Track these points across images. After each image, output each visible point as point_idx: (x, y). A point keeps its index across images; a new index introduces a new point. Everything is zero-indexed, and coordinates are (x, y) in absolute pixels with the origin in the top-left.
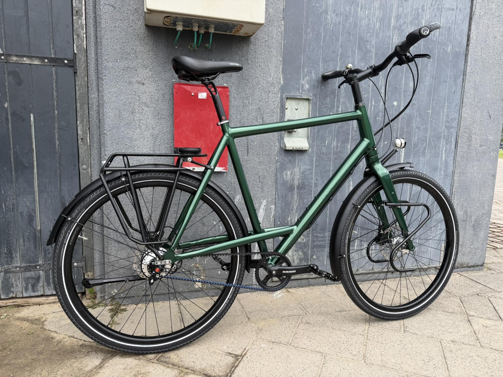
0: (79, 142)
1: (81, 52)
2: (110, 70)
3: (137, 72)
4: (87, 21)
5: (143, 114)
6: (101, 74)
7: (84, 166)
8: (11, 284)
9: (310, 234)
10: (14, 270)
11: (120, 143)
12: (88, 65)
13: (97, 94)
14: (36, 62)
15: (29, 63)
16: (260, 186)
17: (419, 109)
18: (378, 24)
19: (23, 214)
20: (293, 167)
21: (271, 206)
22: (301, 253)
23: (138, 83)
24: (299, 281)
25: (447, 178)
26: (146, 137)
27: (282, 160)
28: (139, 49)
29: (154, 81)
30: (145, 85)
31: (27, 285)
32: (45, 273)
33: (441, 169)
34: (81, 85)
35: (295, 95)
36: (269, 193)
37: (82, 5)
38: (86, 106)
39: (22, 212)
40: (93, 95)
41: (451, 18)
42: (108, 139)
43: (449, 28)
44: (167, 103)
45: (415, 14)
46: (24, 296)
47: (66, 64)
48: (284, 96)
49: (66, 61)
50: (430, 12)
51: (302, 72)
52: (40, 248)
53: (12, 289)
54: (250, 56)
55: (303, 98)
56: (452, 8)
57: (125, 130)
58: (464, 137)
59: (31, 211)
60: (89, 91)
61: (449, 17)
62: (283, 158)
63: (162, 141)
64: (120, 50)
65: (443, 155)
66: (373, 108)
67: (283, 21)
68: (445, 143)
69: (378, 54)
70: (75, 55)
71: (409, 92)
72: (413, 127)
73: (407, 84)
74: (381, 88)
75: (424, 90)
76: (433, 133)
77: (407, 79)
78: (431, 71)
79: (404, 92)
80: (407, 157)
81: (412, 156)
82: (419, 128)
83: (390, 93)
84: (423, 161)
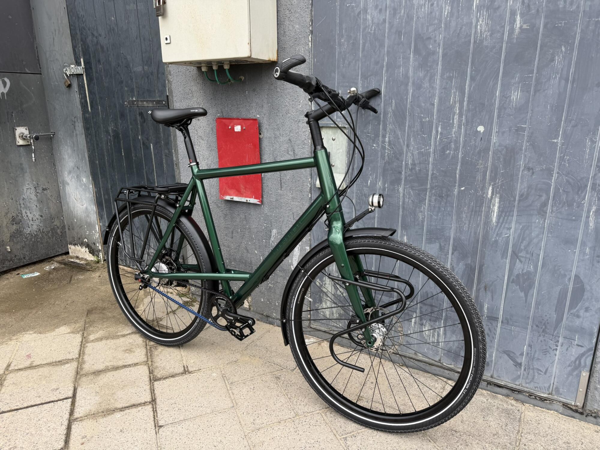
0: (174, 167)
1: (170, 93)
5: (200, 146)
14: (150, 105)
15: (147, 106)
17: (531, 137)
28: (194, 88)
35: (327, 124)
47: (164, 104)
64: (182, 91)
65: (591, 219)
66: (439, 137)
67: (311, 36)
68: (596, 199)
69: (448, 54)
70: (168, 96)
71: (511, 109)
72: (518, 167)
73: (505, 97)
74: (454, 107)
75: (544, 104)
76: (565, 178)
77: (506, 87)
78: (562, 70)
79: (500, 109)
80: (504, 214)
81: (515, 213)
82: (532, 169)
83: (470, 113)
84: (539, 225)
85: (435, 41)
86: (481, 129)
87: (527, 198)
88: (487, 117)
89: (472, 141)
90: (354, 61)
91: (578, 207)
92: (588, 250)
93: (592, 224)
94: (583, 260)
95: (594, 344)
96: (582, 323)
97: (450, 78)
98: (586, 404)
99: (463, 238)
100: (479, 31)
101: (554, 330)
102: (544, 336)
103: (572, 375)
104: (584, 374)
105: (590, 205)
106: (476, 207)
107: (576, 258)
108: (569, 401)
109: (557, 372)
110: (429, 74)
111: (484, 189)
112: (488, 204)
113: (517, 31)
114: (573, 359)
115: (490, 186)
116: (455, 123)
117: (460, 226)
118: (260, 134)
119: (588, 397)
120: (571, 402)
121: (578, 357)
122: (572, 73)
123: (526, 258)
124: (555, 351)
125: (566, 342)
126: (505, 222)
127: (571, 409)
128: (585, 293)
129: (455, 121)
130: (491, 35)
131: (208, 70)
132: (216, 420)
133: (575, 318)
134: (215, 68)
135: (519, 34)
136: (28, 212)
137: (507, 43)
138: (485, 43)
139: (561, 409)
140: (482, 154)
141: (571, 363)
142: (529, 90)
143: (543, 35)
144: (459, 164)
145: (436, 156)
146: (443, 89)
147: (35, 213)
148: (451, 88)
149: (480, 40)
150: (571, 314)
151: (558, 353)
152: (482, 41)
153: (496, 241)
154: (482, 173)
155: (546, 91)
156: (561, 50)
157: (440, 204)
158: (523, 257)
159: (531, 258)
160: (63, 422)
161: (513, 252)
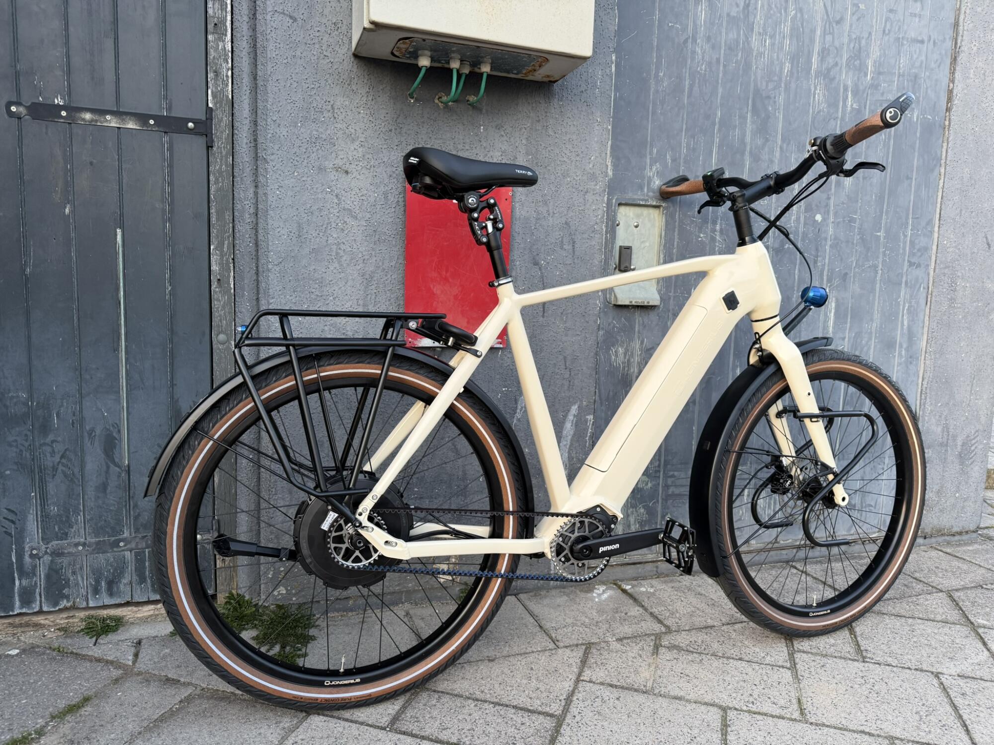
0: (212, 288)
1: (221, 106)
2: (283, 142)
3: (336, 147)
4: (235, 45)
5: (346, 232)
6: (265, 150)
7: (222, 337)
8: (64, 580)
9: (659, 471)
10: (73, 550)
11: (299, 289)
12: (236, 132)
13: (252, 190)
14: (131, 125)
15: (118, 126)
16: (567, 376)
17: (860, 229)
18: (787, 64)
19: (93, 434)
20: (629, 340)
21: (587, 417)
22: (642, 510)
23: (337, 170)
24: (638, 566)
25: (911, 363)
26: (351, 277)
27: (609, 324)
28: (339, 101)
29: (368, 167)
30: (349, 175)
31: (98, 582)
32: (136, 556)
33: (901, 346)
34: (220, 172)
35: (634, 200)
36: (584, 390)
37: (226, 12)
38: (228, 216)
39: (92, 430)
40: (245, 193)
41: (917, 58)
42: (275, 281)
43: (916, 77)
44: (393, 210)
45: (854, 48)
46: (91, 605)
47: (191, 130)
48: (614, 201)
49: (191, 125)
50: (881, 44)
51: (648, 154)
52: (126, 505)
53: (66, 591)
54: (551, 121)
55: (649, 204)
56: (920, 38)
57: (309, 264)
58: (942, 283)
59: (112, 428)
60: (235, 183)
61: (915, 56)
62: (610, 320)
63: (381, 286)
64: (302, 102)
67: (615, 54)
68: (908, 295)
72: (850, 264)
75: (870, 193)
76: (886, 275)
80: (839, 321)
81: (849, 319)
84: (868, 330)
85: (775, 102)
86: (819, 218)
89: (811, 232)
90: (676, 109)
91: (896, 306)
94: (901, 364)
100: (817, 101)
107: (896, 362)
110: (768, 144)
112: (825, 311)
113: (849, 109)
116: (794, 209)
126: (840, 331)
130: (827, 107)
140: (819, 249)
142: (859, 176)
144: (798, 262)
149: (817, 111)
154: (819, 273)
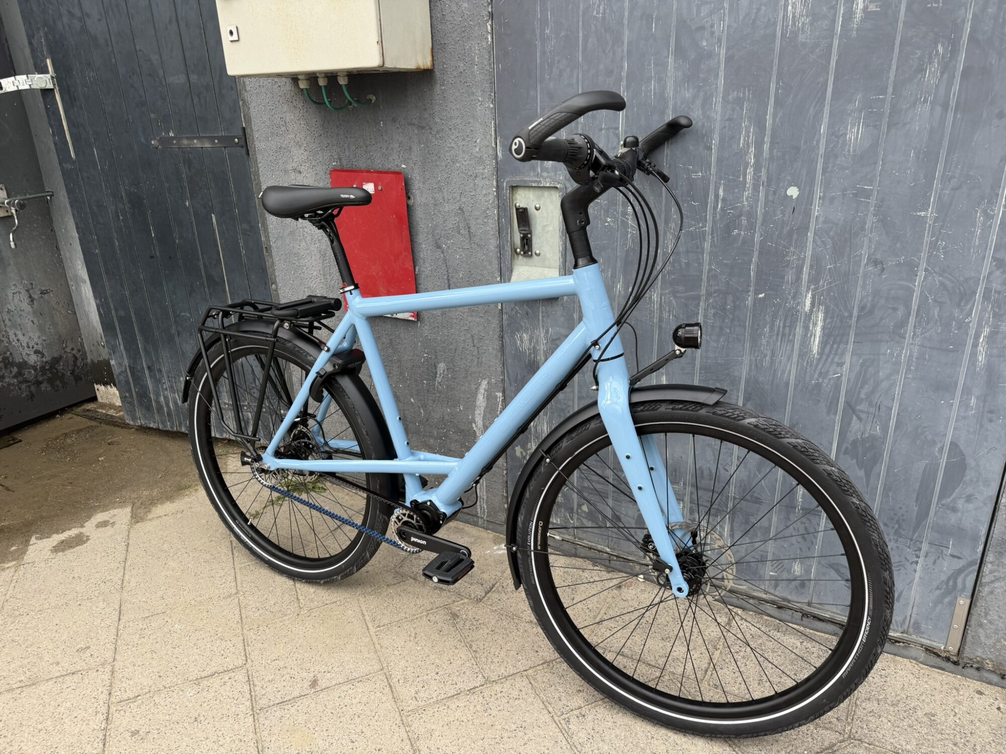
0: (264, 253)
1: (248, 124)
3: (292, 153)
7: (274, 286)
14: (207, 144)
15: (201, 146)
16: (475, 353)
17: (880, 206)
20: (534, 328)
21: (497, 394)
23: (294, 171)
25: (991, 421)
27: (512, 310)
28: (289, 117)
29: (311, 167)
30: (302, 175)
33: (967, 391)
35: (526, 181)
36: (491, 369)
47: (237, 143)
48: (505, 184)
49: (236, 140)
55: (542, 185)
62: (512, 306)
64: (269, 121)
65: (980, 348)
66: (719, 206)
67: (490, 22)
68: (989, 314)
69: (736, 58)
70: (244, 129)
71: (845, 157)
72: (857, 258)
73: (836, 135)
74: (747, 153)
75: (903, 148)
76: (938, 279)
77: (838, 118)
78: (937, 87)
79: (827, 158)
80: (832, 339)
81: (852, 338)
82: (881, 262)
83: (775, 164)
84: (892, 359)
85: (712, 33)
86: (793, 192)
87: (871, 312)
88: (804, 172)
89: (778, 212)
90: (568, 70)
91: (959, 329)
92: (973, 401)
93: (981, 358)
94: (965, 418)
95: (980, 555)
96: (961, 519)
97: (739, 102)
98: (964, 648)
99: (761, 379)
100: (790, 15)
101: (914, 532)
102: (897, 541)
103: (942, 603)
104: (962, 602)
105: (980, 326)
106: (784, 327)
107: (954, 414)
108: (935, 644)
109: (917, 598)
110: (701, 94)
111: (796, 295)
112: (804, 322)
113: (859, 15)
114: (944, 577)
115: (807, 292)
116: (748, 181)
117: (756, 360)
118: (409, 198)
119: (968, 639)
120: (939, 645)
121: (952, 574)
122: (954, 94)
123: (868, 413)
124: (914, 565)
125: (933, 550)
126: (833, 352)
127: (939, 656)
128: (968, 472)
129: (748, 177)
130: (811, 24)
131: (310, 85)
132: (353, 696)
133: (948, 512)
134: (322, 82)
135: (861, 22)
136: (19, 333)
137: (841, 37)
138: (801, 38)
139: (922, 655)
140: (795, 236)
141: (941, 584)
142: (878, 123)
143: (905, 23)
144: (756, 254)
145: (715, 239)
146: (727, 120)
147: (31, 334)
148: (741, 119)
149: (792, 32)
150: (943, 505)
151: (919, 567)
152: (795, 34)
153: (818, 386)
154: (794, 270)
155: (908, 126)
156: (937, 51)
157: (723, 321)
158: (863, 412)
159: (877, 414)
160: (99, 707)
161: (848, 403)
